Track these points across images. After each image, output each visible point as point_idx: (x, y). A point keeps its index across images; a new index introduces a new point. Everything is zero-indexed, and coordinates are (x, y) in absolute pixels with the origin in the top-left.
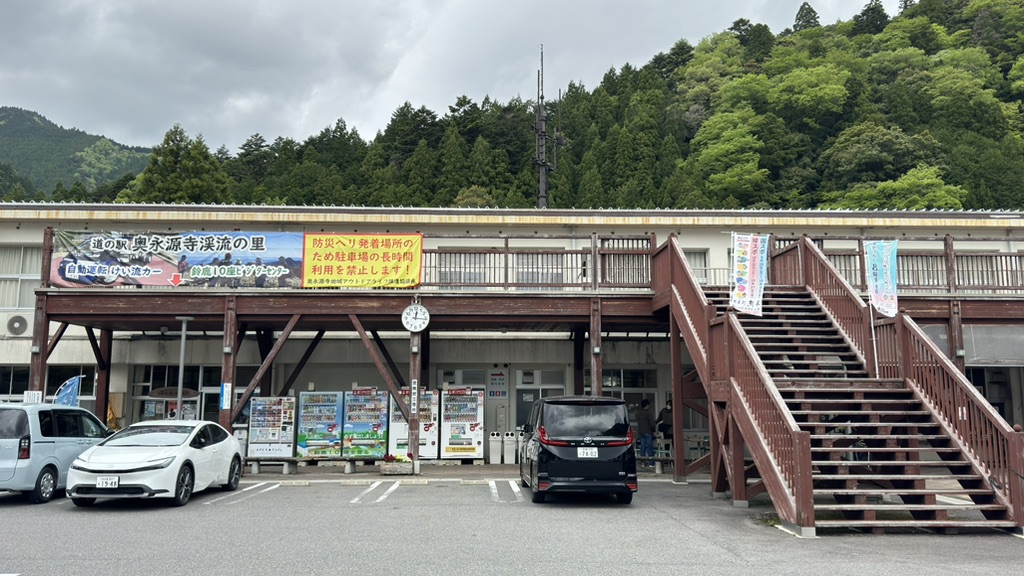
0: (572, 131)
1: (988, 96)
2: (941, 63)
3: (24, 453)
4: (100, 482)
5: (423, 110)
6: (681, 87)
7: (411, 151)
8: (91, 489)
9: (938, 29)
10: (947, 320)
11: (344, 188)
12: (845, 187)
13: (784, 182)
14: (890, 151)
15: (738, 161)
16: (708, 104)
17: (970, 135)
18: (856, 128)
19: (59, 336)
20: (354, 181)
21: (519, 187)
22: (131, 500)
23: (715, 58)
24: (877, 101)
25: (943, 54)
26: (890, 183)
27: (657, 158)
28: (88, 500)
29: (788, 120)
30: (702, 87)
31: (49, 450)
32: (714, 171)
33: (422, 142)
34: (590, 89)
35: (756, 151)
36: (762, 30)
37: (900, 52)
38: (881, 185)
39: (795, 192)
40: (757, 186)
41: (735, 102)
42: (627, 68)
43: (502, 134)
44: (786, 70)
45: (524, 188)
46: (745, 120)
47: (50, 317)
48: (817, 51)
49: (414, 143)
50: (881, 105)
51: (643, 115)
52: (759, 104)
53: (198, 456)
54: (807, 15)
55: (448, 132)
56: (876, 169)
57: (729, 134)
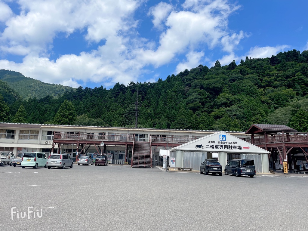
5: (122, 84)
7: (119, 94)
9: (248, 69)
12: (218, 108)
14: (229, 100)
15: (195, 101)
16: (190, 86)
17: (249, 97)
18: (222, 94)
19: (55, 145)
20: (104, 101)
21: (144, 104)
23: (193, 75)
25: (247, 76)
26: (228, 108)
27: (177, 99)
29: (208, 91)
30: (189, 82)
32: (189, 103)
34: (163, 80)
35: (199, 99)
36: (206, 67)
38: (226, 108)
39: (208, 109)
40: (198, 107)
41: (196, 86)
42: (173, 75)
44: (209, 79)
45: (145, 105)
46: (197, 91)
48: (217, 74)
49: (119, 93)
51: (174, 88)
54: (218, 63)
55: (128, 90)
56: (225, 104)
57: (193, 94)
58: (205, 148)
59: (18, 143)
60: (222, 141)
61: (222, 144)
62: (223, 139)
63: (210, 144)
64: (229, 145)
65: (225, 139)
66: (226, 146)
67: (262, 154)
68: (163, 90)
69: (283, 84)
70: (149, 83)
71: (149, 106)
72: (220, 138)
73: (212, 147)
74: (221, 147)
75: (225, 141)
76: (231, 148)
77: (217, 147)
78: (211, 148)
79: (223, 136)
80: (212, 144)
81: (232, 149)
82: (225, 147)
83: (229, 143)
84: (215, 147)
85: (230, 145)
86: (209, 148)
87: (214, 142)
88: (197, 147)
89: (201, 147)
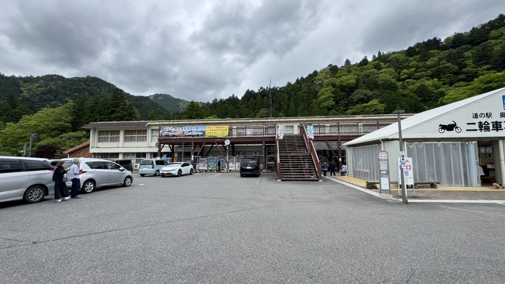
0: (288, 93)
1: (394, 81)
2: (382, 72)
3: (153, 168)
4: (165, 172)
5: (252, 91)
6: (315, 82)
7: (249, 101)
8: (163, 174)
9: (382, 64)
10: (337, 140)
12: (354, 105)
13: (339, 105)
14: (366, 96)
15: (328, 100)
16: (321, 86)
17: (388, 91)
18: (358, 91)
19: (163, 147)
22: (170, 176)
23: (324, 74)
24: (365, 83)
25: (383, 70)
26: (366, 104)
27: (309, 100)
28: (163, 176)
29: (341, 89)
30: (320, 82)
31: (157, 167)
32: (322, 102)
33: (252, 98)
34: (292, 83)
35: (332, 97)
36: (336, 66)
37: (371, 70)
38: (363, 105)
39: (342, 107)
40: (333, 106)
41: (328, 85)
42: (302, 78)
44: (341, 76)
46: (330, 90)
47: (161, 143)
48: (349, 71)
49: (250, 98)
50: (365, 84)
51: (305, 90)
52: (334, 85)
53: (182, 168)
54: (348, 62)
55: (258, 96)
56: (362, 101)
57: (326, 93)
58: (464, 129)
59: (123, 147)
63: (477, 121)
68: (293, 93)
69: (425, 74)
70: (278, 87)
71: (280, 109)
73: (483, 127)
77: (497, 126)
78: (481, 130)
80: (483, 120)
84: (491, 127)
86: (476, 130)
87: (487, 114)
88: (443, 130)
89: (453, 130)
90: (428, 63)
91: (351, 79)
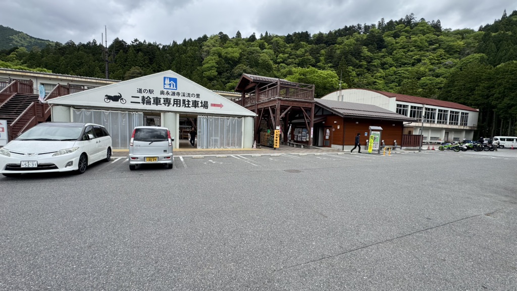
0: (171, 54)
1: (271, 62)
2: (264, 52)
5: (123, 41)
6: (203, 47)
7: (118, 53)
9: (266, 44)
11: (94, 61)
13: (222, 76)
15: (211, 69)
16: (208, 53)
20: (98, 60)
21: (152, 68)
23: (212, 41)
24: (248, 59)
25: (265, 50)
27: (193, 66)
29: (226, 61)
30: (208, 48)
32: (205, 71)
33: (121, 51)
34: (178, 43)
35: (216, 67)
36: (226, 36)
37: (255, 48)
39: (224, 79)
40: (215, 77)
41: (214, 54)
42: (191, 40)
43: (148, 52)
44: (227, 48)
46: (215, 59)
48: (237, 44)
49: (119, 51)
50: (248, 61)
51: (189, 54)
52: (220, 55)
54: (239, 34)
55: (130, 49)
57: (210, 62)
58: (128, 102)
60: (170, 91)
61: (169, 97)
62: (172, 86)
63: (140, 95)
64: (184, 98)
65: (176, 87)
66: (177, 100)
67: (243, 118)
68: (177, 54)
69: (294, 62)
70: (160, 44)
72: (165, 84)
73: (146, 101)
74: (167, 102)
75: (176, 91)
76: (187, 105)
77: (157, 101)
78: (143, 103)
79: (171, 79)
80: (146, 95)
81: (188, 107)
82: (174, 101)
83: (184, 95)
84: (152, 102)
85: (186, 98)
86: (139, 103)
87: (150, 90)
88: (109, 100)
89: (118, 101)
90: (298, 52)
91: (235, 52)
